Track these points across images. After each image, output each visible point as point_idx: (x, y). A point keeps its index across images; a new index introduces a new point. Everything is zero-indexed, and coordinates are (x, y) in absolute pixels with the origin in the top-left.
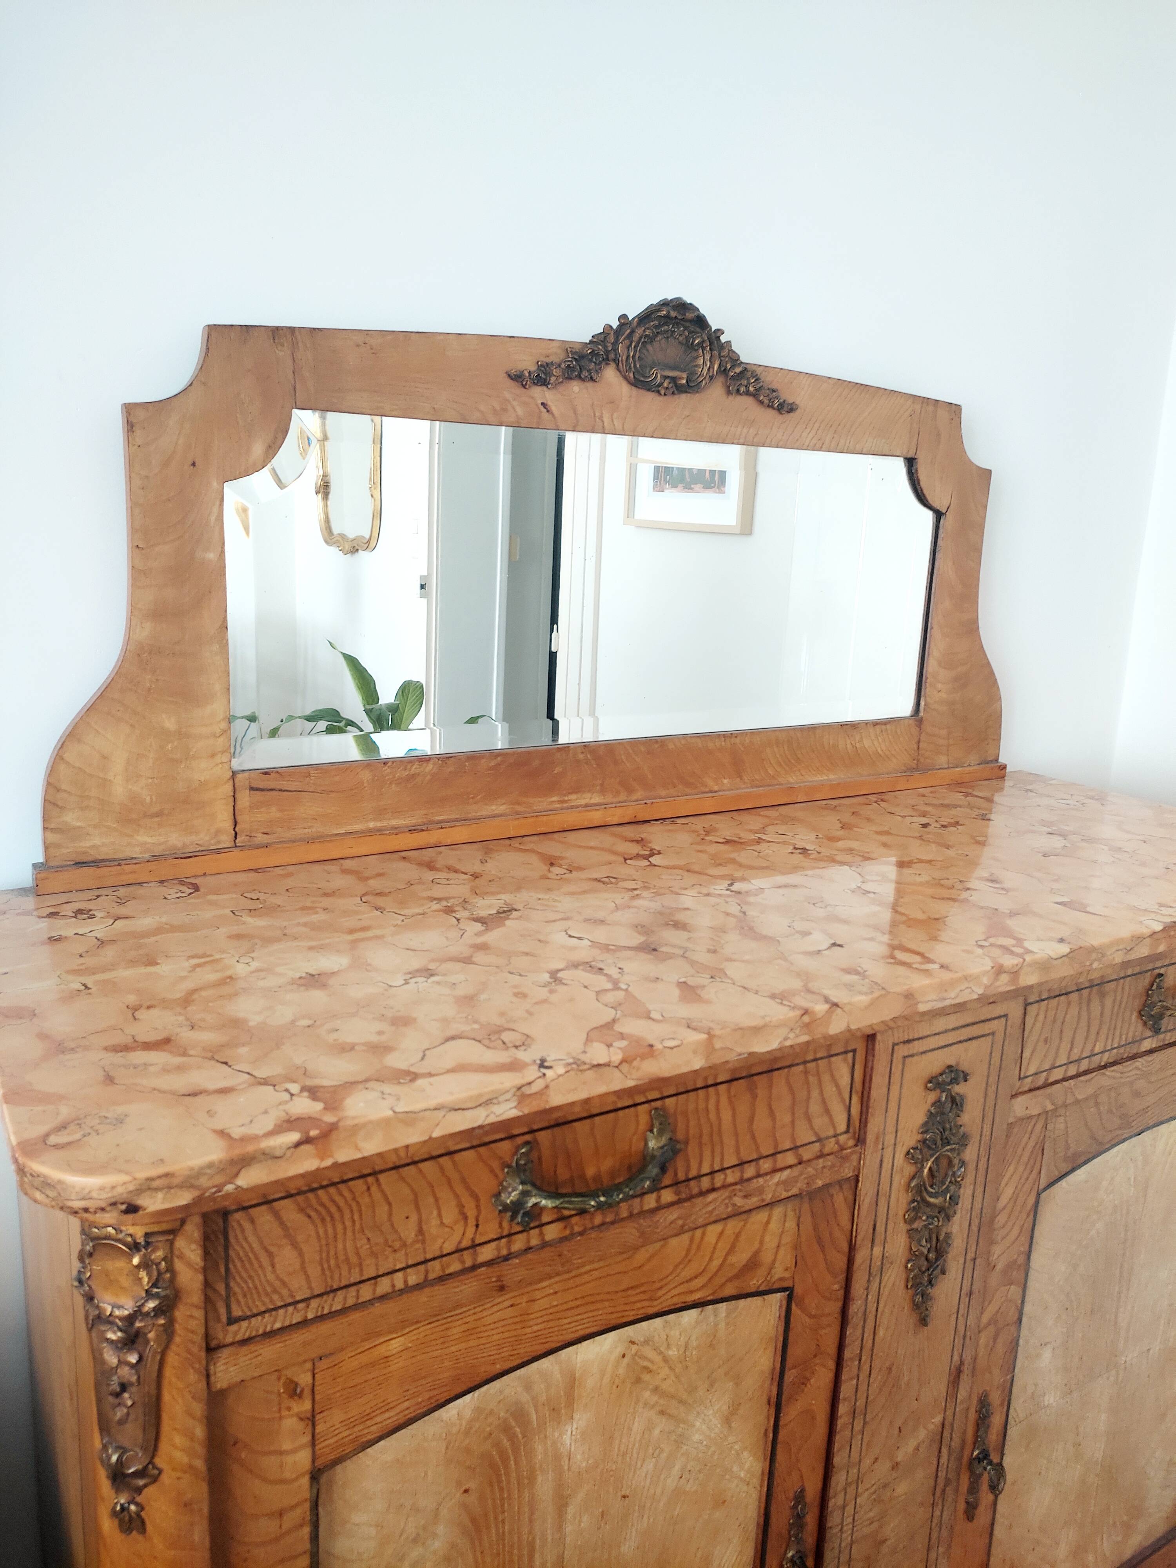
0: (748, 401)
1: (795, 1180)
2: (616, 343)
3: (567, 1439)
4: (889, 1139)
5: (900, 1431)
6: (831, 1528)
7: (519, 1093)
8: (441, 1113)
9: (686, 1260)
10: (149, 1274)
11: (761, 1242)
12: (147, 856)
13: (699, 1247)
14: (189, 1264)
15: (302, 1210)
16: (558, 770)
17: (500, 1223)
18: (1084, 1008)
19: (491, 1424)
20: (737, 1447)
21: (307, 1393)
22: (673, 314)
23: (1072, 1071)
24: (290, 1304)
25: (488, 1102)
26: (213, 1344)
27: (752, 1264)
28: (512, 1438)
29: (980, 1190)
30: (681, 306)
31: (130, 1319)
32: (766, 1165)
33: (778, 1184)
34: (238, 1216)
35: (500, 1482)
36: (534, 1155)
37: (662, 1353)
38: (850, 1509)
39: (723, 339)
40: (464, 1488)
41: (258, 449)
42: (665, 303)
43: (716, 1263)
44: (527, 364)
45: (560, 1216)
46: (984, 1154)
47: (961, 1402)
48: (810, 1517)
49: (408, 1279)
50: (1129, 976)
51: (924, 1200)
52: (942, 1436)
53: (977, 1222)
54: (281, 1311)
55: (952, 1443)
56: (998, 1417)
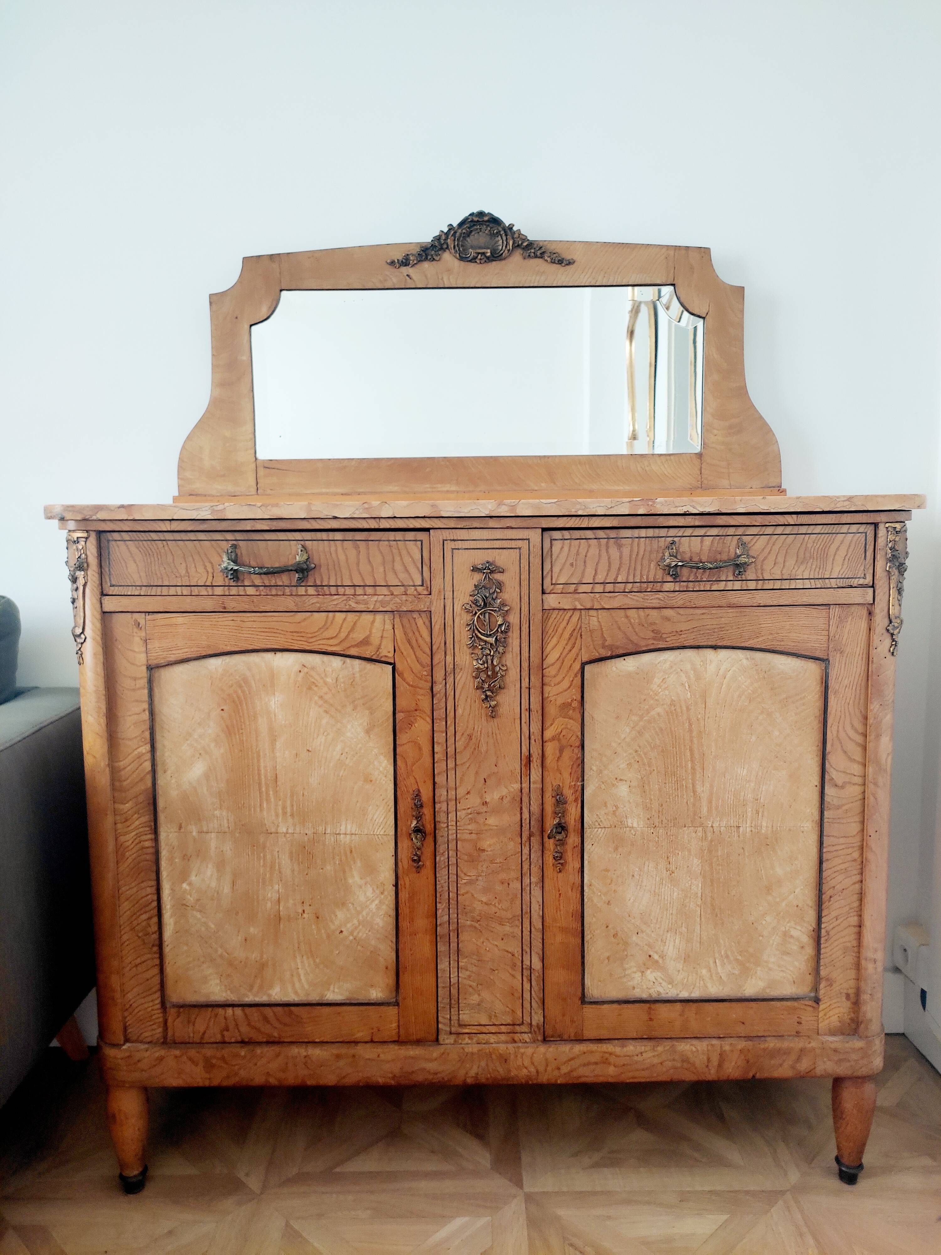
0: (537, 261)
1: (388, 603)
2: (446, 239)
3: (272, 703)
4: (449, 594)
5: (485, 782)
6: (439, 822)
9: (325, 627)
10: (78, 553)
11: (370, 632)
13: (332, 623)
14: (92, 554)
15: (137, 548)
17: (224, 579)
18: (604, 550)
19: (232, 680)
20: (376, 750)
21: (143, 628)
22: (476, 219)
23: (598, 588)
24: (132, 586)
26: (103, 592)
27: (365, 642)
28: (243, 692)
29: (525, 645)
30: (481, 214)
31: (74, 571)
32: (369, 590)
33: (376, 601)
34: (114, 543)
35: (239, 713)
36: (238, 551)
37: (322, 678)
38: (452, 816)
39: (515, 229)
40: (222, 708)
41: (268, 310)
42: (473, 215)
43: (343, 635)
44: (398, 256)
45: (253, 584)
46: (524, 622)
47: (535, 783)
48: (427, 811)
49: (183, 591)
50: (643, 538)
51: (477, 636)
52: (521, 799)
53: (527, 664)
54: (130, 587)
55: (531, 808)
56: (574, 809)
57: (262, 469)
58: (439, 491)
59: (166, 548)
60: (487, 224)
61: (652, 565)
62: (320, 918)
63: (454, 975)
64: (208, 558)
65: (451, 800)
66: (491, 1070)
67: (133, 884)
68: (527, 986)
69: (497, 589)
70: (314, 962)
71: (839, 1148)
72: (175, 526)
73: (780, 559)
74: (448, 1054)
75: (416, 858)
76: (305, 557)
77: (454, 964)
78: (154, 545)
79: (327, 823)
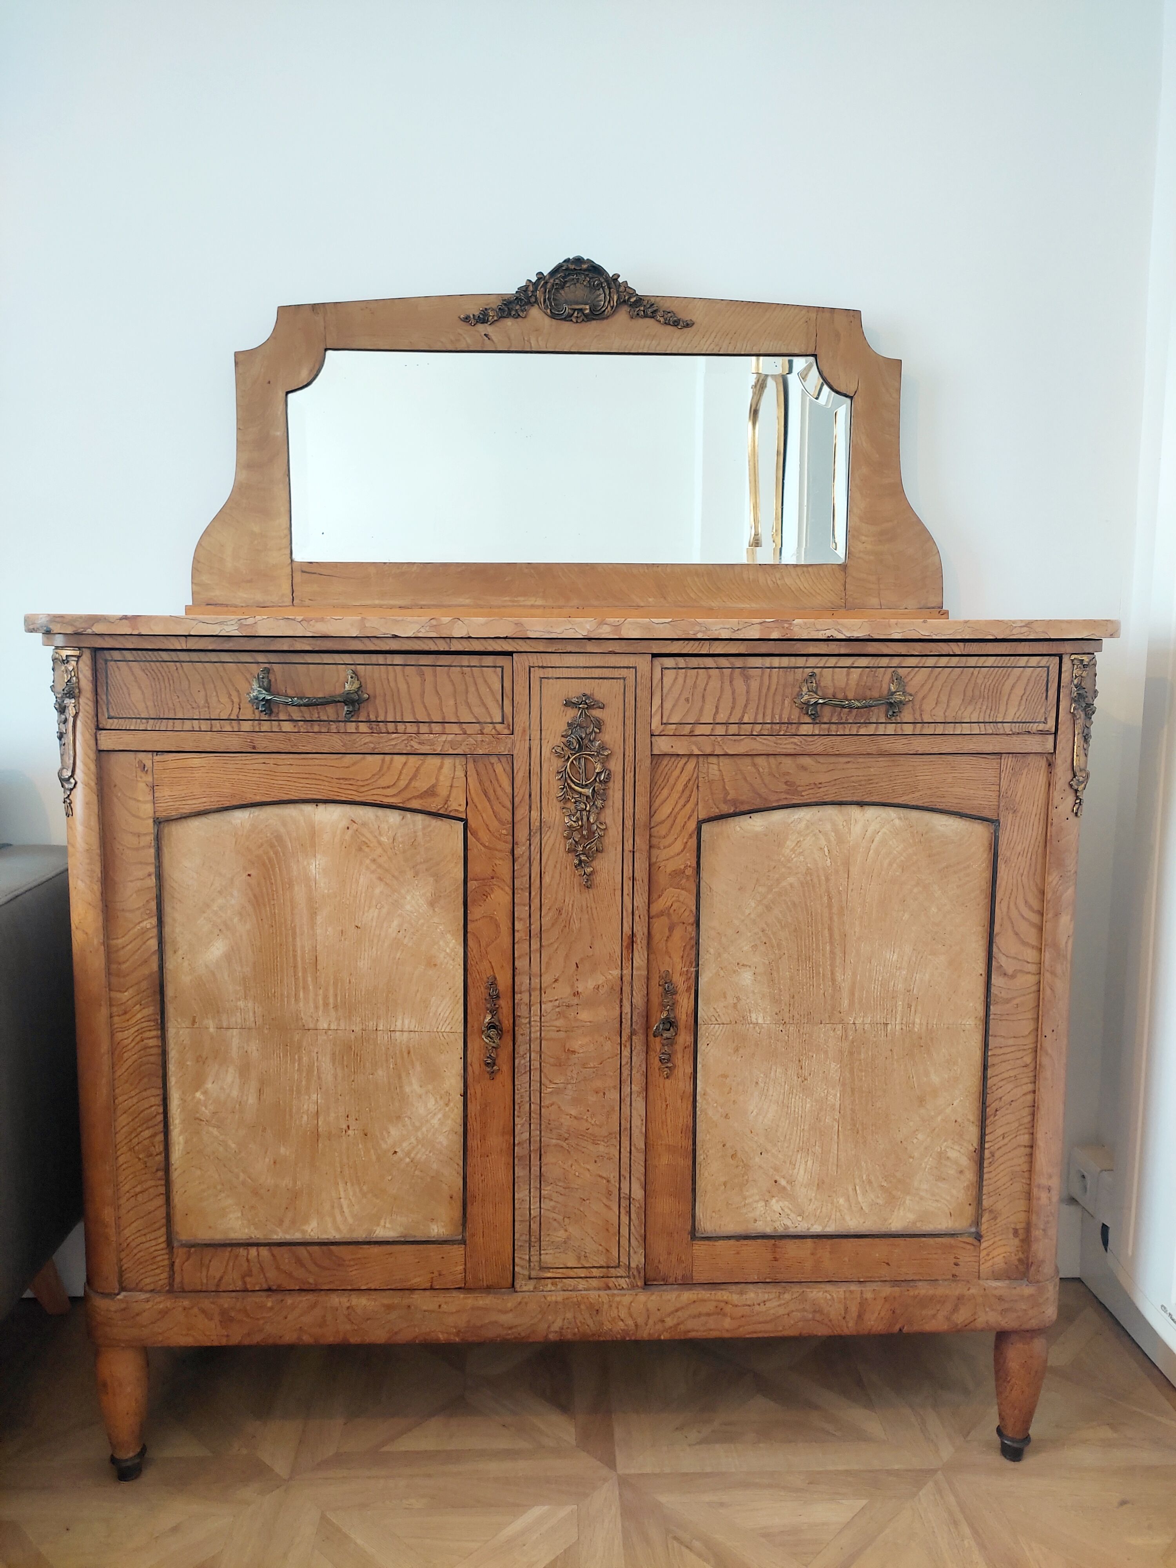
0: (649, 321)
1: (460, 744)
2: (535, 291)
3: (313, 867)
4: (536, 735)
5: (577, 967)
6: (520, 1016)
8: (196, 622)
9: (380, 773)
10: (67, 675)
11: (437, 779)
13: (389, 768)
14: (85, 677)
15: (143, 671)
17: (254, 711)
18: (727, 683)
19: (262, 838)
20: (442, 927)
21: (149, 771)
22: (573, 267)
23: (720, 730)
24: (139, 718)
26: (99, 725)
27: (431, 792)
28: (276, 853)
29: (629, 798)
30: (579, 260)
31: (62, 698)
32: (437, 728)
33: (445, 742)
34: (113, 663)
35: (270, 879)
36: (272, 677)
37: (376, 837)
38: (535, 1009)
39: (620, 280)
40: (248, 873)
41: (309, 374)
42: (567, 261)
43: (402, 783)
44: (474, 310)
45: (291, 718)
46: (629, 769)
47: (638, 969)
48: (504, 1004)
49: (201, 726)
50: (775, 668)
51: (571, 788)
52: (622, 989)
53: (631, 823)
54: (134, 720)
55: (634, 1000)
56: (686, 1001)
57: (300, 573)
58: (520, 606)
59: (180, 671)
60: (587, 273)
61: (786, 702)
62: (369, 1135)
63: (535, 1206)
64: (233, 685)
65: (535, 989)
66: (579, 1324)
67: (133, 1093)
68: (625, 1219)
69: (595, 729)
70: (361, 1190)
71: (1002, 1418)
72: (192, 644)
73: (944, 698)
74: (526, 1303)
75: (489, 1061)
76: (356, 685)
77: (535, 1193)
78: (165, 667)
79: (379, 1018)
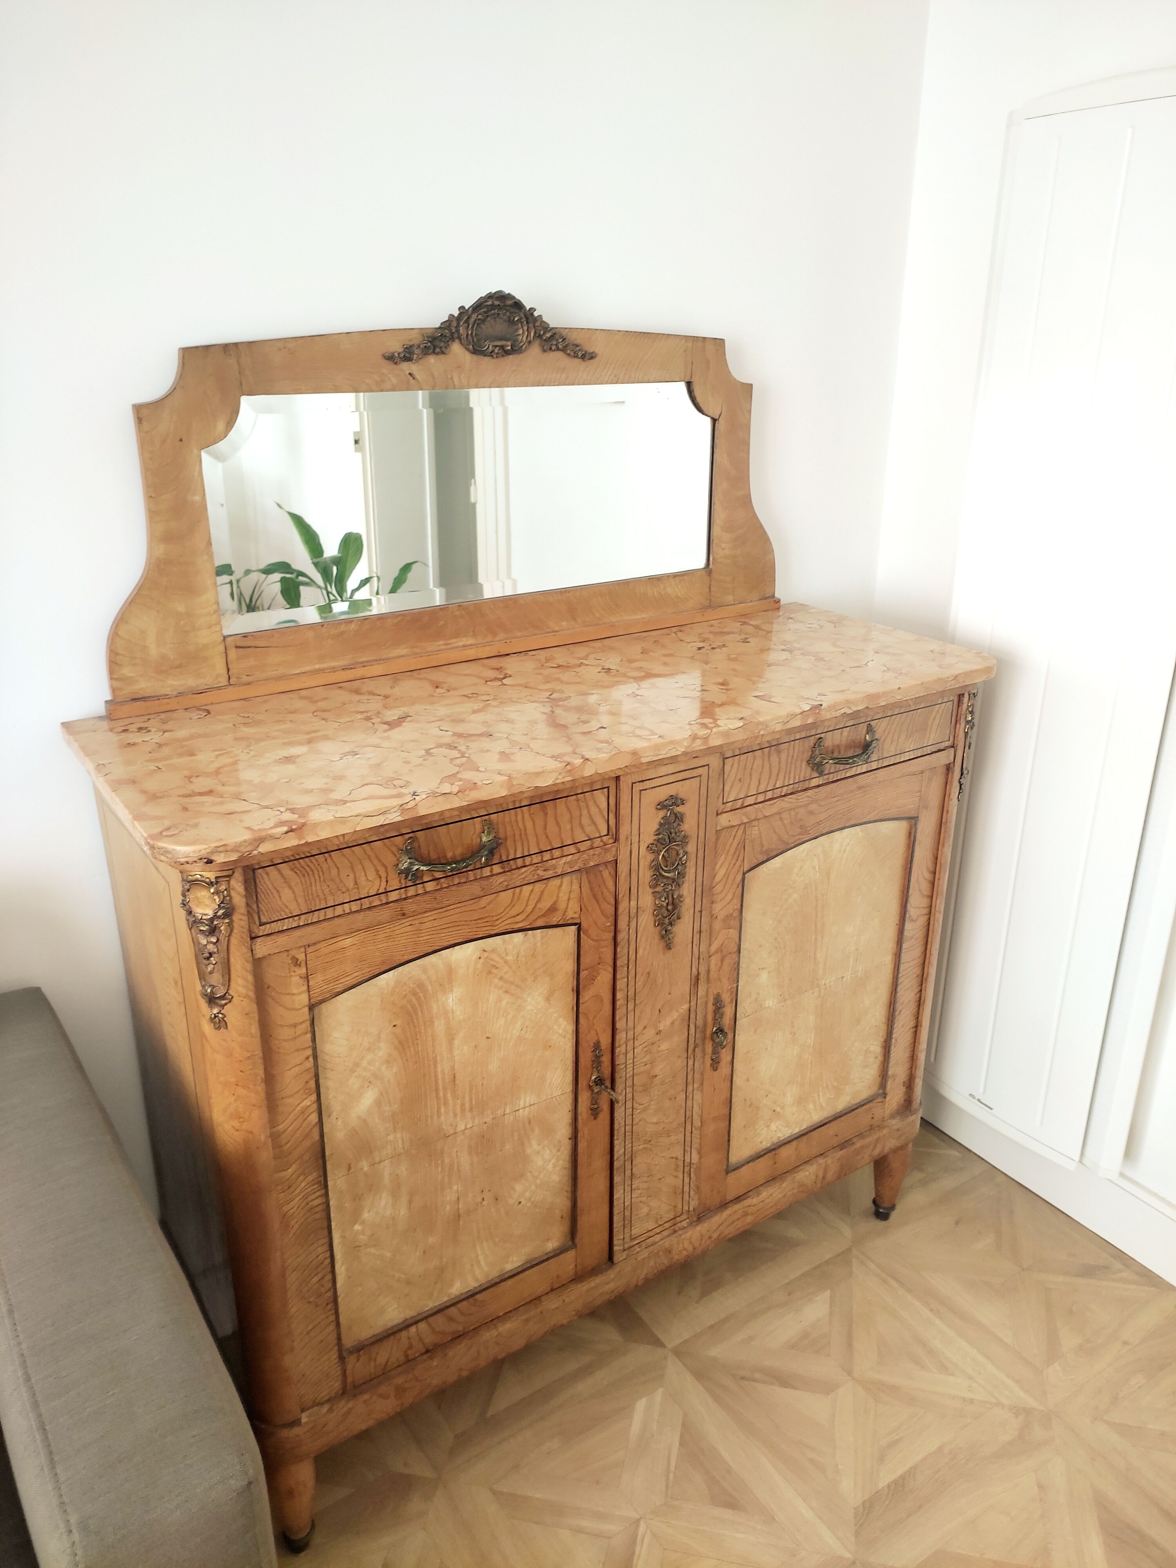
0: (559, 354)
1: (576, 861)
2: (458, 326)
3: (450, 1001)
4: (635, 839)
5: (660, 1012)
6: (618, 1065)
7: (401, 808)
8: (358, 818)
9: (512, 904)
10: (219, 897)
11: (558, 897)
12: (175, 693)
13: (518, 899)
14: (238, 893)
15: (292, 870)
16: (441, 623)
17: (400, 880)
18: (766, 759)
19: (405, 990)
20: (555, 1015)
21: (303, 964)
22: (497, 303)
23: (761, 798)
24: (290, 917)
25: (384, 813)
26: (253, 935)
27: (553, 909)
28: (419, 999)
29: (700, 870)
30: (502, 296)
31: (211, 920)
32: (557, 853)
33: (564, 863)
34: (260, 871)
35: (413, 1022)
36: (415, 844)
37: (503, 958)
38: (630, 1055)
39: (536, 314)
40: (394, 1024)
41: (221, 426)
42: (490, 296)
43: (530, 908)
44: (396, 347)
45: (434, 878)
46: (701, 848)
47: (701, 997)
48: (606, 1060)
49: (352, 908)
50: (797, 740)
51: (660, 874)
52: (689, 1017)
53: (700, 888)
54: (286, 920)
55: (697, 1022)
56: (729, 1010)
57: (234, 649)
59: (329, 860)
60: (508, 308)
61: (803, 765)
62: (499, 1199)
63: (627, 1198)
66: (658, 1265)
67: (301, 1251)
68: (687, 1180)
69: (679, 822)
70: (494, 1242)
73: (896, 737)
74: (622, 1270)
75: (594, 1107)
76: (491, 836)
77: (628, 1189)
78: (314, 861)
79: (506, 1104)
